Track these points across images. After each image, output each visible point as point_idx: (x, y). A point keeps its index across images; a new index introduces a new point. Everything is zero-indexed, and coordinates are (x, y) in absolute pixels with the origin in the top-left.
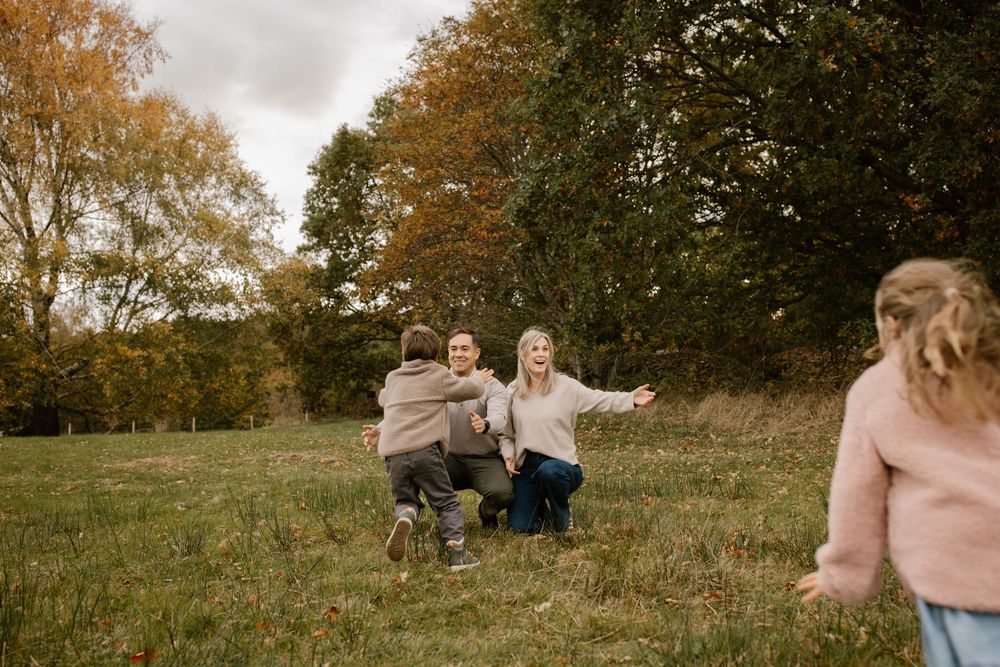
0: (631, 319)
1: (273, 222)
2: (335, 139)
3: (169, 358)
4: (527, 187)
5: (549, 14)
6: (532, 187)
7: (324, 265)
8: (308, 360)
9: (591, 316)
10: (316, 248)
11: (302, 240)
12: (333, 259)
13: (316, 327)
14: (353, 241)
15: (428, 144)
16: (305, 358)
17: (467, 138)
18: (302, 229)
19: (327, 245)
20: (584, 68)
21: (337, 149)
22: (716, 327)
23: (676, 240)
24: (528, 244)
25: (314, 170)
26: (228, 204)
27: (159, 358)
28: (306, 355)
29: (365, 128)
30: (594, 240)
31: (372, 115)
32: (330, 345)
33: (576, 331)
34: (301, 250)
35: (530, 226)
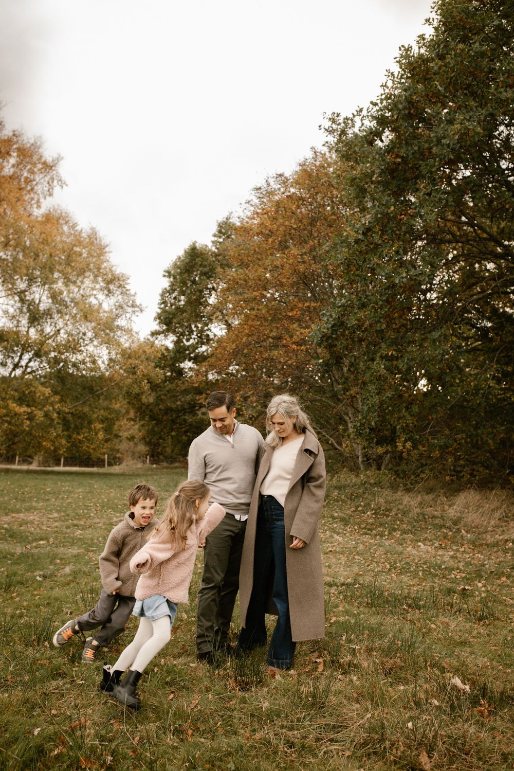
0: (405, 429)
1: (134, 312)
2: (186, 252)
3: (46, 415)
4: (331, 319)
5: (358, 186)
6: (334, 320)
7: (171, 346)
8: (152, 418)
9: (373, 423)
10: (166, 333)
12: (177, 343)
13: (160, 396)
14: (195, 329)
15: (256, 271)
16: (150, 417)
17: (287, 271)
18: (155, 319)
19: (174, 332)
20: (382, 234)
21: (187, 261)
22: (472, 440)
23: (446, 373)
24: (328, 360)
25: (169, 274)
26: (101, 297)
27: (39, 414)
28: (151, 414)
29: (210, 245)
30: (380, 367)
31: (215, 236)
32: (168, 410)
33: (360, 434)
34: (154, 334)
35: (330, 347)
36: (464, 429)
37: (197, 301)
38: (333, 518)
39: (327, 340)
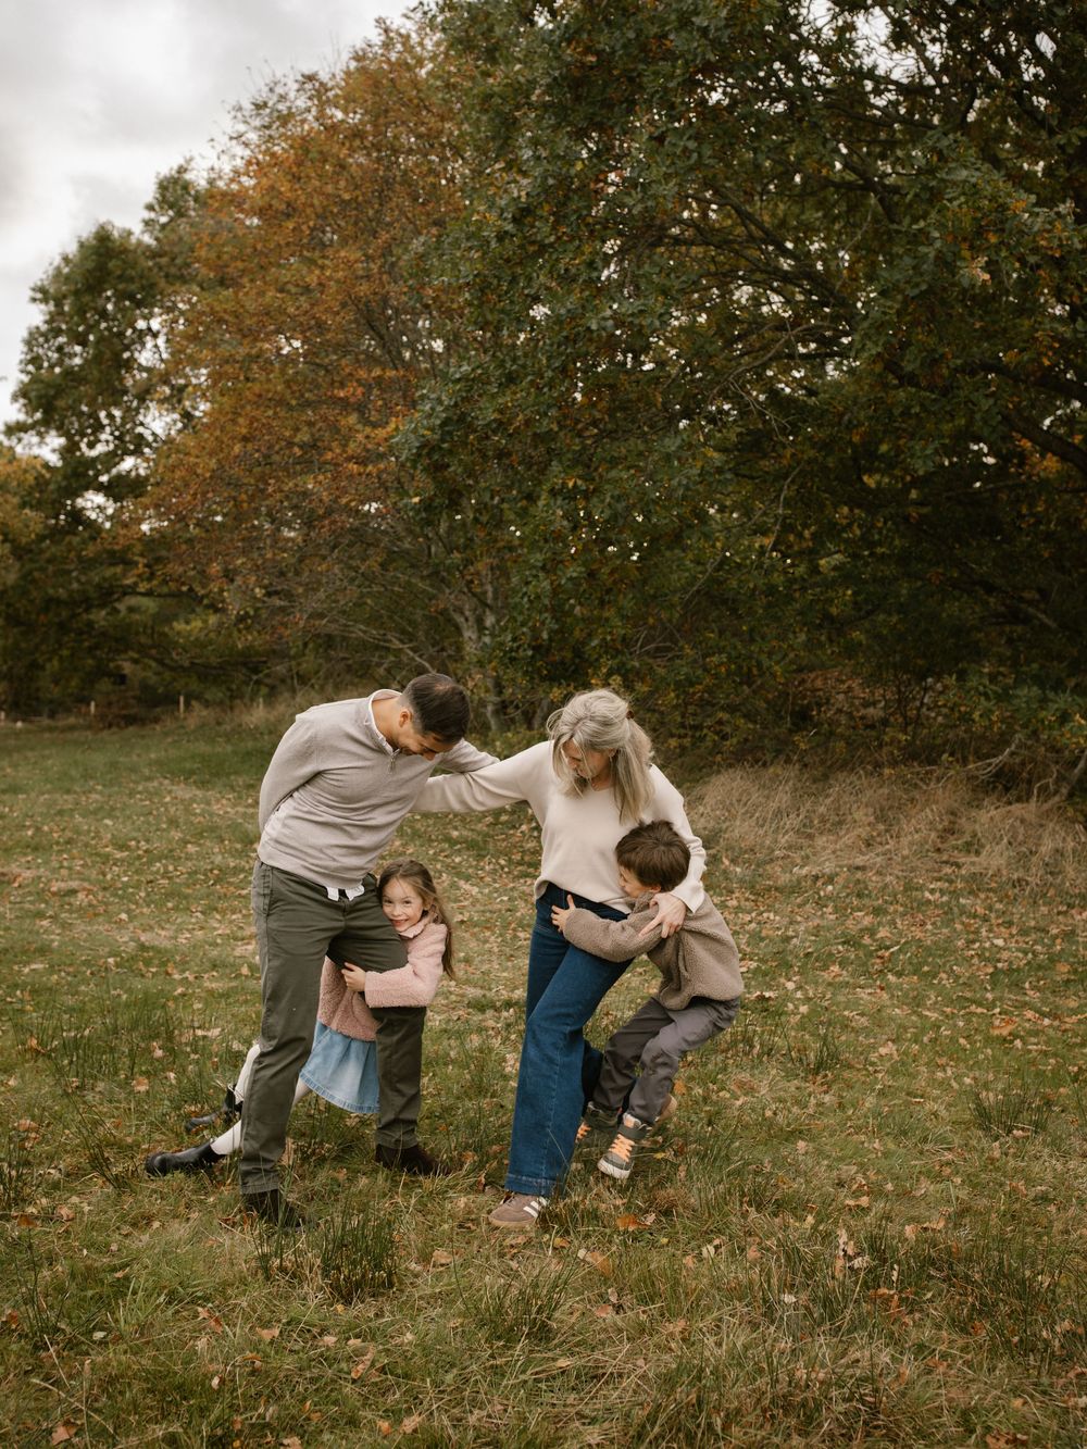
0: (609, 648)
2: (82, 245)
4: (439, 408)
5: (498, 113)
6: (446, 409)
7: (54, 460)
10: (41, 428)
11: (15, 413)
12: (69, 451)
13: (30, 572)
14: (105, 421)
15: (261, 294)
17: (332, 297)
18: (15, 398)
19: (62, 430)
20: (557, 222)
21: (90, 265)
23: (690, 526)
24: (431, 499)
25: (43, 294)
28: (11, 611)
29: (137, 228)
31: (150, 208)
32: (51, 603)
34: (13, 429)
35: (437, 469)
36: (722, 644)
37: (112, 359)
38: (452, 842)
39: (431, 456)
